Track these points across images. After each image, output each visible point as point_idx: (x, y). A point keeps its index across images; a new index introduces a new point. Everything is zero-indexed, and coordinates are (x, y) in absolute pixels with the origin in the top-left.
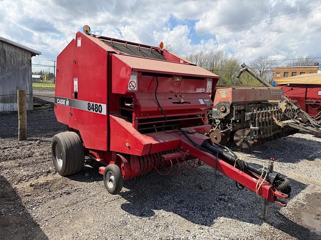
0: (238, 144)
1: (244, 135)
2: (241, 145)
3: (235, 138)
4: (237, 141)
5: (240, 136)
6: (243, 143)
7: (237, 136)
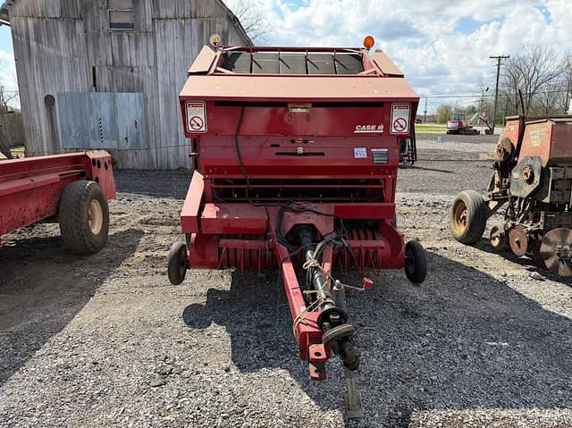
0: (549, 263)
1: (563, 243)
2: (556, 267)
3: (544, 248)
4: (548, 256)
5: (556, 244)
6: (561, 265)
7: (548, 242)
